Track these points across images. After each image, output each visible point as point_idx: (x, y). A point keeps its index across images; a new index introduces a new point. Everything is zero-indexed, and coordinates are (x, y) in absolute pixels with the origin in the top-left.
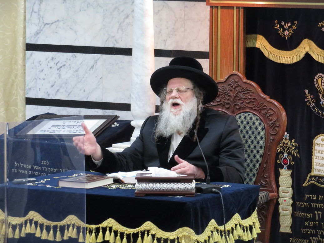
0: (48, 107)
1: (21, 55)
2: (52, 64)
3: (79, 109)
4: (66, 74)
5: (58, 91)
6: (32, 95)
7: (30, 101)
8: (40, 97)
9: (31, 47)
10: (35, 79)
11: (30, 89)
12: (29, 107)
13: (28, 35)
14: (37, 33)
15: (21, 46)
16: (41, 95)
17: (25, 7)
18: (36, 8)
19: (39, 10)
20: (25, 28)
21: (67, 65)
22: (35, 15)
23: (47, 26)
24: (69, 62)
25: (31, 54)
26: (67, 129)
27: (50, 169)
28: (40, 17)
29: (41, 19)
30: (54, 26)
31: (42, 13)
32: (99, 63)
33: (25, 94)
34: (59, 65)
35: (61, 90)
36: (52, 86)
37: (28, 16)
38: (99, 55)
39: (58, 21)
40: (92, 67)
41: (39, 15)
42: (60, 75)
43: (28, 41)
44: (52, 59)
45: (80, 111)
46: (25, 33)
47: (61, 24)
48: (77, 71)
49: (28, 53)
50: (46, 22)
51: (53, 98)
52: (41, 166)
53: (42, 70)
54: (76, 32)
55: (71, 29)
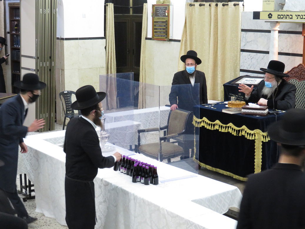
0: (247, 73)
1: (239, 54)
2: (249, 57)
3: (258, 74)
4: (254, 61)
5: (251, 67)
6: (242, 68)
7: (242, 70)
9: (243, 51)
10: (243, 62)
11: (242, 66)
12: (241, 72)
13: (241, 46)
14: (245, 45)
15: (239, 50)
16: (245, 68)
17: (241, 36)
18: (244, 36)
20: (240, 43)
23: (248, 43)
24: (255, 56)
26: (250, 82)
27: (241, 97)
29: (246, 41)
30: (250, 42)
32: (265, 57)
33: (240, 68)
34: (251, 58)
35: (252, 67)
36: (249, 65)
37: (242, 39)
38: (265, 54)
40: (263, 58)
41: (245, 38)
42: (251, 61)
43: (242, 48)
44: (249, 55)
45: (258, 75)
46: (240, 45)
47: (253, 42)
48: (257, 60)
49: (241, 52)
50: (248, 41)
51: (249, 70)
52: (238, 95)
53: (246, 59)
54: (257, 45)
55: (256, 44)
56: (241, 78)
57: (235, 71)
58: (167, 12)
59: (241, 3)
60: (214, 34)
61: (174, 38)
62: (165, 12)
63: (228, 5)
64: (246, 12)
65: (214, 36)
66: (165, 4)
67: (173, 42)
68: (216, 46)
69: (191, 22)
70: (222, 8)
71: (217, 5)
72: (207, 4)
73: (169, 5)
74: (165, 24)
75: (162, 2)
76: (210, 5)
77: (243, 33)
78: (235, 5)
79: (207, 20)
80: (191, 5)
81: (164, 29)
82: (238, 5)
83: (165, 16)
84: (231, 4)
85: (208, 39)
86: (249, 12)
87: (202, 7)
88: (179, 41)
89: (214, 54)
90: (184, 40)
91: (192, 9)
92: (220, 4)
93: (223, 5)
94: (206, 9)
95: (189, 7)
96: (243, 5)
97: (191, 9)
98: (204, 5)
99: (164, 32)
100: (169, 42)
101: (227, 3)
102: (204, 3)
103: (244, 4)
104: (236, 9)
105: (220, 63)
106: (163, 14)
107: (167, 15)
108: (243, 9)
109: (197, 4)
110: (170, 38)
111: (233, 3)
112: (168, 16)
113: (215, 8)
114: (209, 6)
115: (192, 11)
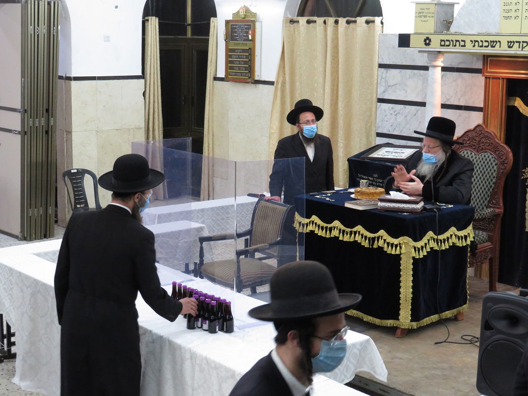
0: (388, 139)
1: (375, 106)
2: (392, 112)
3: (406, 141)
4: (400, 119)
5: (395, 129)
6: (380, 131)
7: (379, 135)
8: (384, 132)
9: (381, 101)
10: (382, 121)
11: (379, 127)
12: (378, 138)
13: (379, 93)
14: (384, 92)
15: (375, 100)
16: (385, 131)
17: (378, 75)
18: (384, 76)
19: (386, 77)
20: (377, 88)
21: (401, 112)
22: (383, 80)
23: (390, 87)
24: (402, 111)
25: (380, 105)
26: (394, 154)
27: (378, 180)
28: (386, 82)
29: (387, 84)
30: (394, 87)
31: (387, 79)
32: (419, 112)
33: (376, 130)
34: (396, 113)
35: (397, 129)
36: (392, 126)
37: (379, 81)
38: (419, 107)
39: (396, 84)
40: (415, 115)
41: (386, 80)
42: (396, 119)
43: (379, 97)
44: (392, 108)
45: (407, 143)
46: (377, 91)
47: (398, 86)
48: (406, 117)
49: (379, 104)
50: (389, 84)
51: (392, 134)
52: (373, 177)
53: (386, 116)
54: (406, 92)
55: (404, 90)
56: (378, 147)
57: (368, 137)
58: (250, 33)
59: (378, 20)
60: (332, 72)
61: (263, 79)
62: (247, 33)
63: (355, 22)
64: (386, 35)
65: (331, 75)
66: (247, 19)
67: (261, 86)
68: (335, 92)
69: (292, 52)
70: (345, 27)
71: (337, 22)
72: (320, 20)
73: (254, 22)
74: (248, 54)
75: (243, 16)
76: (325, 22)
77: (382, 70)
78: (367, 22)
79: (319, 48)
80: (292, 22)
81: (245, 63)
82: (373, 22)
83: (248, 40)
84: (361, 20)
85: (321, 80)
86: (392, 34)
87: (312, 25)
88: (272, 83)
89: (331, 105)
90: (280, 81)
91: (294, 30)
92: (342, 21)
93: (348, 22)
94: (318, 28)
95: (288, 24)
96: (382, 23)
97: (292, 28)
98: (315, 22)
99: (246, 69)
100: (254, 85)
101: (353, 19)
102: (315, 18)
103: (383, 21)
104: (369, 28)
105: (341, 122)
106: (244, 36)
107: (250, 38)
108: (381, 29)
109: (303, 20)
110: (257, 78)
111: (364, 19)
112: (253, 40)
113: (334, 27)
114: (323, 24)
115: (294, 32)
